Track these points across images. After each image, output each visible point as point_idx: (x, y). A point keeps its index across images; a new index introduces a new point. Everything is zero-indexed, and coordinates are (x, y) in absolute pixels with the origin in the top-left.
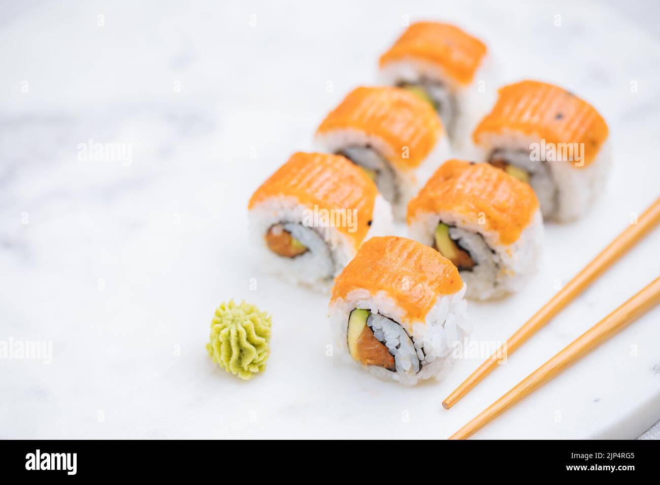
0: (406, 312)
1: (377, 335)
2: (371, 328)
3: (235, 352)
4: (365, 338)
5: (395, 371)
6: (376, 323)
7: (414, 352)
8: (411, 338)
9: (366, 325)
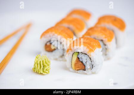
0: (89, 50)
1: (81, 60)
2: (78, 58)
3: (42, 66)
4: (77, 61)
5: (85, 70)
6: (80, 56)
7: (91, 63)
8: (90, 58)
9: (77, 57)
